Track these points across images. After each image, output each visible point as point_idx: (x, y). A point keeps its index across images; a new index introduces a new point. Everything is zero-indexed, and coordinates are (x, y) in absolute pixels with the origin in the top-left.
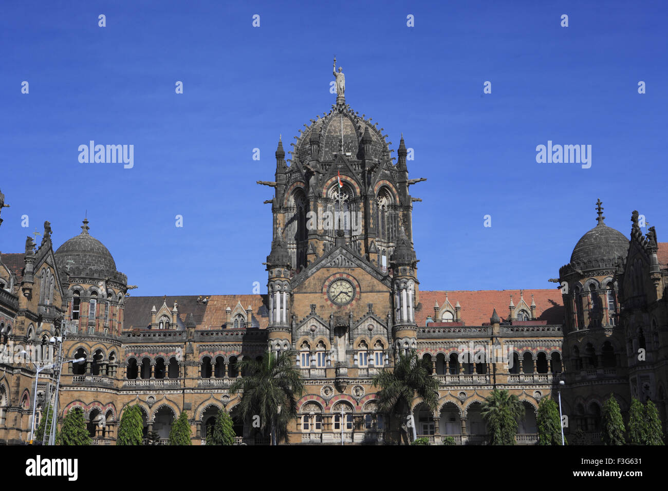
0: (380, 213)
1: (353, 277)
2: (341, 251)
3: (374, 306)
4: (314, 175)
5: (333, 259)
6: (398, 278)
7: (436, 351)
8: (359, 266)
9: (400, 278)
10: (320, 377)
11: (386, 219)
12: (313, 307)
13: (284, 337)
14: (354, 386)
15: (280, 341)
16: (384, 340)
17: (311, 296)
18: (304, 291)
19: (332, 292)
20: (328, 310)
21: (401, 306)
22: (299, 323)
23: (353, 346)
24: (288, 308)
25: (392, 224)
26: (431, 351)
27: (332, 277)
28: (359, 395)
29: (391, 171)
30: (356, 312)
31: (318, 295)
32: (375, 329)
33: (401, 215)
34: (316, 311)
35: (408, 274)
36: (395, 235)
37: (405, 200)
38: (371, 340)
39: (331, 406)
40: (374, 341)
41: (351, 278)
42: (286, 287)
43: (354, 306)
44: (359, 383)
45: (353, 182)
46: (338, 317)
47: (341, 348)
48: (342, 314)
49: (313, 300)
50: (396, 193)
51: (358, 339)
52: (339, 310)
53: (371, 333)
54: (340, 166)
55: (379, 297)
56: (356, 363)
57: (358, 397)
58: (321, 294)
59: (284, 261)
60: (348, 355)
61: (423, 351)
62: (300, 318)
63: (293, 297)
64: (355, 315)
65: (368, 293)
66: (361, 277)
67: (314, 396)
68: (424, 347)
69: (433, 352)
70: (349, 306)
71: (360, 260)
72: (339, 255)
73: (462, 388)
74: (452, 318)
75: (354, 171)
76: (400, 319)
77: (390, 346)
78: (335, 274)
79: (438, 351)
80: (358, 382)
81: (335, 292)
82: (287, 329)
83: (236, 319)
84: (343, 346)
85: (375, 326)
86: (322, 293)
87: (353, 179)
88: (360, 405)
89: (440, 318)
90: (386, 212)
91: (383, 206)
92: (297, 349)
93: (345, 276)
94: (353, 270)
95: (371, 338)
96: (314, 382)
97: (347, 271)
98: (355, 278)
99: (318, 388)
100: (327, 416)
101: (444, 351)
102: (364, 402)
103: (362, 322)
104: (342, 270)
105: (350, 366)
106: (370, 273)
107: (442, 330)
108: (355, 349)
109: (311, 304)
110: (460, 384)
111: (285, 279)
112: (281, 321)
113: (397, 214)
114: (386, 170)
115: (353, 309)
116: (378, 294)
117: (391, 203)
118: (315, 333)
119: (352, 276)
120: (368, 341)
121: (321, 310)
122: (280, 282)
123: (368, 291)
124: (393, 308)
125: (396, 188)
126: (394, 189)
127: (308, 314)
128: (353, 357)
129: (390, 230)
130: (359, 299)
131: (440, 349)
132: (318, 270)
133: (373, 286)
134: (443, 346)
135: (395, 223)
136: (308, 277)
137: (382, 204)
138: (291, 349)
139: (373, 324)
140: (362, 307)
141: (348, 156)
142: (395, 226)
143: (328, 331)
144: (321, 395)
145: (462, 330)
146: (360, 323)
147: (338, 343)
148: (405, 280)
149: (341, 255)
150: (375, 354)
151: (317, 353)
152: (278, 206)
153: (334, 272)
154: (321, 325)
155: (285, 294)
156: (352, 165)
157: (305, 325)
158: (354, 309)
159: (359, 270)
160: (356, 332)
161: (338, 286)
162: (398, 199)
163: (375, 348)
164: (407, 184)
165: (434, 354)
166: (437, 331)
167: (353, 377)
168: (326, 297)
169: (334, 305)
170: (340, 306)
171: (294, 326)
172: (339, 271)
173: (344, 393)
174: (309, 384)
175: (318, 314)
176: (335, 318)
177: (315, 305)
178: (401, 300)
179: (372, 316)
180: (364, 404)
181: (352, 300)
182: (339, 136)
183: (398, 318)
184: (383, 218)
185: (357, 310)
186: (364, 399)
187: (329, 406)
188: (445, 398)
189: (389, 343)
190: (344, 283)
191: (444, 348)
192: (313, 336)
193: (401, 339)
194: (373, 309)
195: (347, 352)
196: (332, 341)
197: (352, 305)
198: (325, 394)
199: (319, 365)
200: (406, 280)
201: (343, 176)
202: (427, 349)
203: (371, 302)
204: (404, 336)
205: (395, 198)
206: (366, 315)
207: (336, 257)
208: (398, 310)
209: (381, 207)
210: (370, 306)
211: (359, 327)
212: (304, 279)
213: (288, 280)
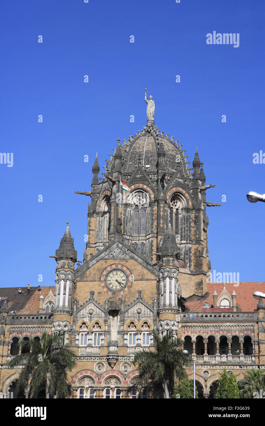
0: (174, 215)
1: (127, 268)
2: (118, 246)
3: (143, 292)
4: (116, 184)
5: (111, 252)
6: (162, 267)
7: (208, 333)
8: (132, 258)
9: (164, 267)
10: (95, 354)
11: (179, 220)
12: (92, 293)
13: (65, 319)
14: (123, 363)
15: (61, 323)
16: (150, 322)
17: (91, 284)
18: (85, 279)
19: (108, 281)
20: (104, 296)
21: (165, 292)
22: (80, 307)
23: (123, 327)
24: (70, 294)
25: (184, 224)
26: (203, 333)
27: (109, 267)
28: (126, 371)
29: (185, 179)
30: (128, 298)
31: (96, 283)
32: (143, 312)
33: (193, 216)
34: (95, 297)
35: (171, 264)
36: (187, 234)
37: (197, 204)
38: (139, 322)
39: (103, 380)
40: (141, 323)
41: (125, 269)
42: (70, 276)
43: (126, 293)
44: (128, 360)
45: (148, 189)
46: (112, 302)
47: (114, 329)
48: (116, 299)
49: (92, 288)
50: (189, 198)
51: (128, 322)
52: (113, 296)
53: (139, 316)
54: (138, 176)
55: (148, 284)
56: (125, 342)
57: (126, 373)
58: (98, 282)
59: (68, 254)
60: (119, 335)
61: (196, 333)
62: (81, 303)
63: (76, 285)
64: (127, 300)
65: (138, 281)
66: (133, 267)
67: (89, 371)
68: (197, 330)
69: (205, 334)
70: (122, 293)
71: (133, 253)
72: (115, 248)
73: (230, 367)
74: (229, 305)
75: (150, 180)
76: (163, 303)
77: (155, 327)
78: (112, 265)
79: (210, 334)
80: (126, 359)
81: (111, 280)
82: (68, 312)
83: (48, 306)
84: (116, 327)
85: (143, 310)
86: (100, 281)
87: (149, 187)
88: (127, 379)
89: (218, 305)
90: (180, 214)
91: (177, 209)
92: (77, 329)
93: (119, 267)
94: (127, 261)
95: (139, 320)
96: (89, 358)
97: (122, 262)
98: (128, 268)
99: (92, 363)
100: (98, 389)
101: (215, 333)
102: (130, 377)
103: (132, 306)
104: (117, 262)
105: (120, 345)
106: (141, 264)
107: (213, 315)
108: (125, 330)
109: (91, 290)
110: (228, 364)
111: (68, 270)
112: (64, 305)
113: (190, 216)
114: (179, 179)
115: (124, 295)
116: (147, 281)
117: (184, 206)
118: (92, 315)
119: (125, 266)
120: (136, 323)
121: (98, 296)
122: (64, 272)
123: (139, 279)
124: (159, 294)
125: (189, 194)
126: (187, 195)
127: (87, 299)
128: (123, 337)
129: (183, 230)
130: (131, 286)
131: (211, 332)
132: (98, 262)
133: (143, 275)
134: (214, 329)
135: (187, 224)
136: (89, 268)
137: (177, 207)
138: (71, 330)
139: (141, 308)
140: (133, 293)
141: (147, 168)
142: (187, 226)
143: (103, 314)
144: (95, 370)
145: (231, 315)
146: (130, 307)
147: (112, 325)
148: (168, 269)
149: (117, 249)
150: (142, 334)
151: (94, 333)
152: (92, 211)
153: (111, 264)
154: (98, 309)
155: (68, 282)
156: (148, 175)
157: (85, 309)
158: (126, 295)
159: (132, 261)
160: (126, 315)
161: (114, 275)
162: (190, 203)
163: (142, 329)
164: (199, 190)
165: (205, 336)
166: (209, 316)
167: (122, 355)
168: (103, 284)
169: (110, 292)
170: (114, 293)
171: (75, 310)
172: (115, 262)
173: (114, 368)
174: (85, 360)
175: (95, 300)
176: (109, 303)
177: (94, 292)
178: (165, 286)
179: (140, 301)
180: (130, 379)
181: (125, 287)
182: (142, 151)
183: (162, 303)
184: (177, 219)
185: (129, 296)
186: (131, 375)
187: (101, 380)
188: (214, 376)
189: (154, 325)
190: (119, 273)
191: (215, 331)
192: (91, 318)
193: (163, 321)
194: (142, 294)
195: (119, 332)
196: (106, 323)
197: (124, 292)
198: (98, 370)
199: (95, 344)
200: (170, 269)
201: (141, 184)
202: (200, 332)
203: (140, 289)
204: (165, 319)
205: (188, 203)
206: (136, 300)
207: (113, 250)
208: (162, 295)
209: (174, 211)
210: (140, 292)
211: (130, 311)
212: (86, 270)
213: (71, 270)
